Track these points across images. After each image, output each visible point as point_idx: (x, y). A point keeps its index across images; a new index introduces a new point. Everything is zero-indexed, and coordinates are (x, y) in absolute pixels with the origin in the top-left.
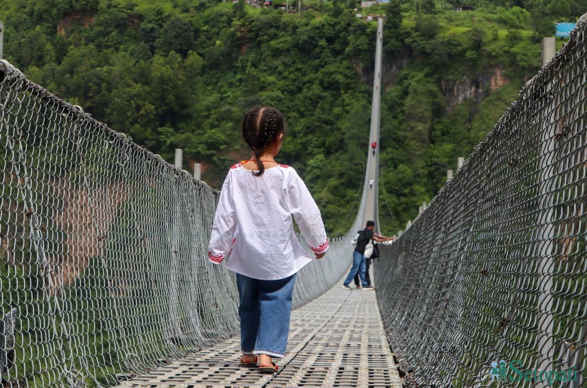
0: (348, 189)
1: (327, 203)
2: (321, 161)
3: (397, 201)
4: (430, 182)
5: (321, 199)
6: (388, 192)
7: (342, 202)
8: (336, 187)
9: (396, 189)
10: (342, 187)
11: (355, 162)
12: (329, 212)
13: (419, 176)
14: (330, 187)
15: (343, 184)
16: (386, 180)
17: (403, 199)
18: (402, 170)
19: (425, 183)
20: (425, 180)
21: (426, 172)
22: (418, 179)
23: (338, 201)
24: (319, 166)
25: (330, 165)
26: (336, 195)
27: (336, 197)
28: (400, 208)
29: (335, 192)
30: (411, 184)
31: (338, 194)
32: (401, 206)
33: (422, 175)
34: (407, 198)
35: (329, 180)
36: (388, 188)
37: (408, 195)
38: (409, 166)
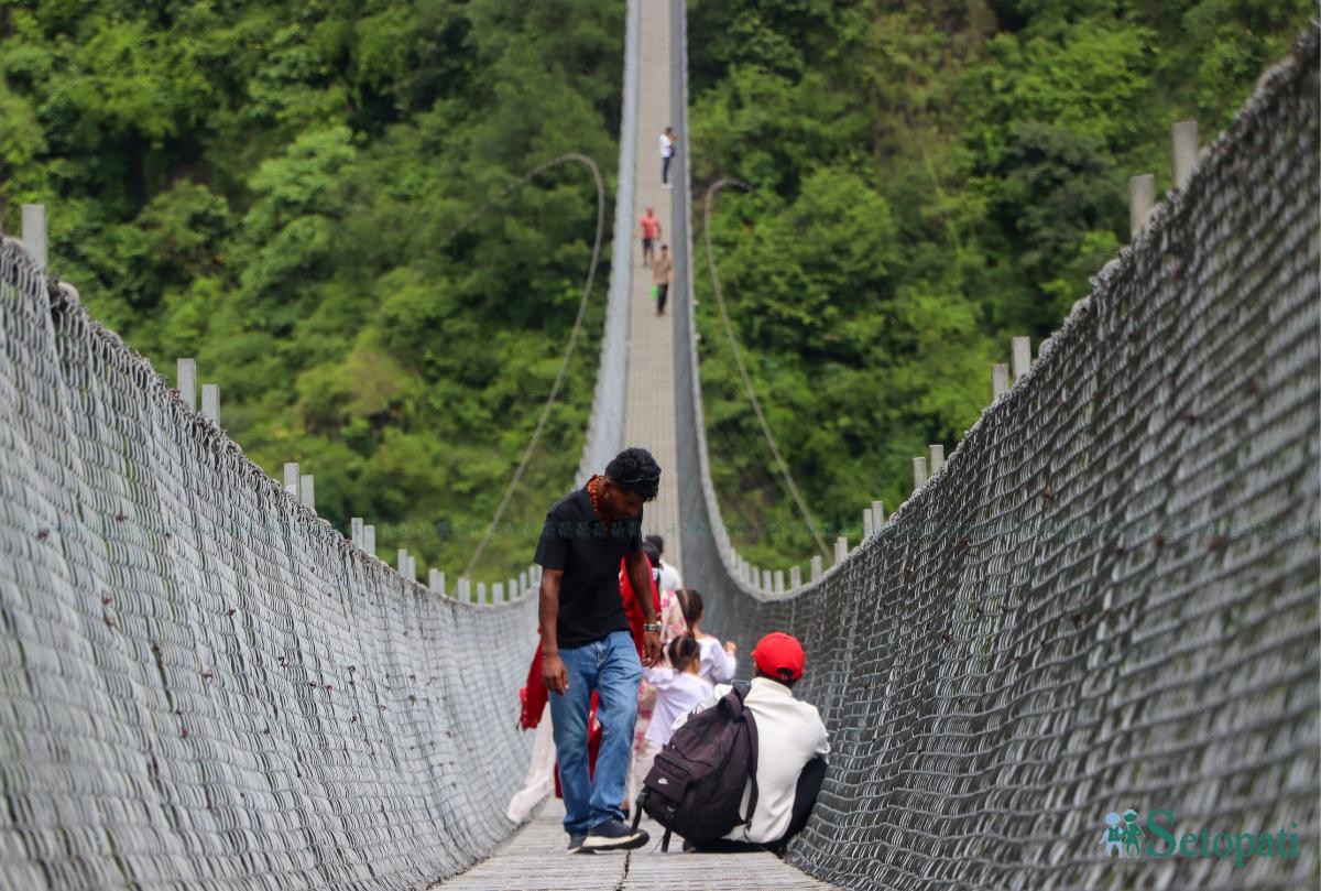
0: (503, 335)
1: (378, 420)
2: (333, 167)
3: (803, 395)
4: (1004, 265)
5: (343, 398)
6: (749, 341)
7: (472, 412)
8: (432, 324)
9: (795, 323)
10: (466, 323)
11: (540, 162)
12: (395, 478)
13: (932, 232)
14: (392, 321)
15: (470, 302)
16: (733, 266)
17: (841, 381)
18: (828, 202)
19: (970, 272)
20: (970, 255)
21: (978, 206)
22: (928, 252)
23: (447, 404)
24: (320, 198)
25: (389, 189)
26: (432, 371)
27: (432, 381)
28: (823, 437)
29: (428, 355)
30: (884, 287)
31: (442, 362)
32: (828, 424)
33: (950, 224)
34: (863, 374)
35: (386, 278)
36: (752, 313)
37: (868, 351)
38: (872, 175)
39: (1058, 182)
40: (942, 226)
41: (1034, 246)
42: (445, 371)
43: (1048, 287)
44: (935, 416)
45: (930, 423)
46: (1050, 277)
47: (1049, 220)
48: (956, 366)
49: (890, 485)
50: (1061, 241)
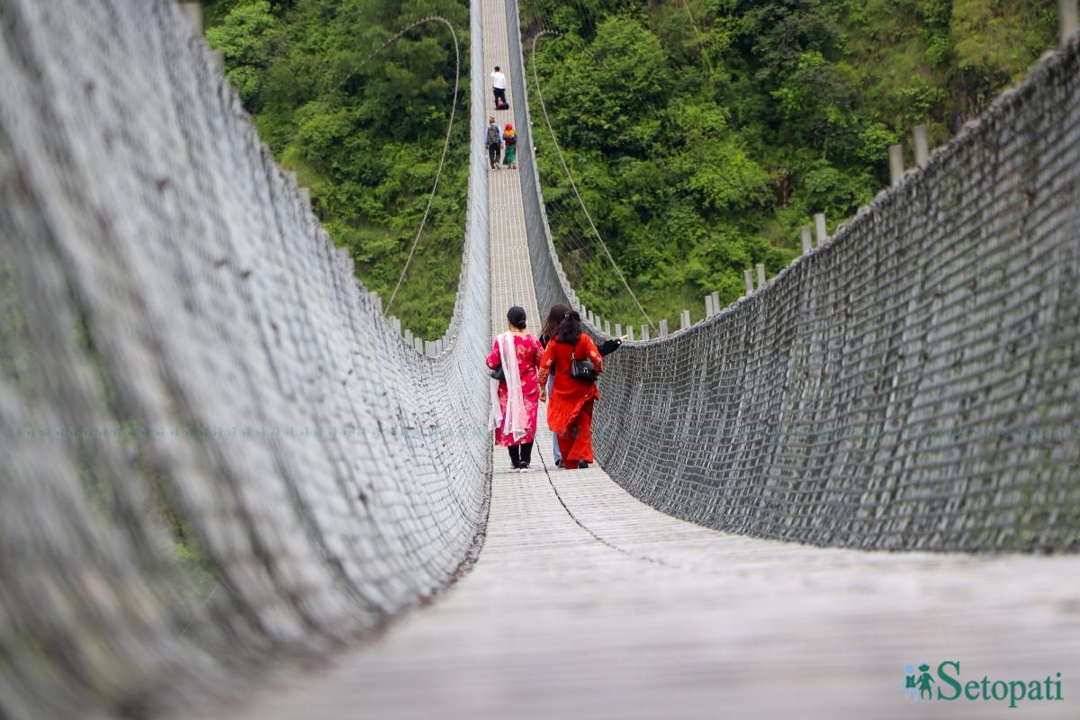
0: (388, 147)
2: (258, 31)
3: (605, 181)
4: (744, 80)
6: (565, 144)
7: (368, 203)
8: (337, 141)
9: (597, 128)
10: (362, 139)
11: (409, 21)
13: (692, 58)
14: (307, 142)
15: (363, 124)
16: (551, 89)
17: (632, 169)
18: (617, 41)
19: (719, 85)
20: (719, 74)
21: (724, 38)
22: (690, 73)
23: (350, 199)
24: (250, 54)
25: (300, 44)
26: (338, 176)
27: (339, 182)
28: (622, 210)
29: (335, 165)
30: (659, 100)
31: (345, 169)
32: (624, 200)
33: (704, 51)
34: (647, 162)
35: (302, 109)
36: (567, 123)
37: (650, 146)
38: (647, 19)
39: (780, 18)
40: (699, 54)
41: (765, 65)
42: (348, 175)
43: (776, 94)
44: (700, 191)
45: (697, 196)
46: (777, 87)
47: (774, 46)
48: (713, 154)
49: (670, 241)
50: (785, 60)
